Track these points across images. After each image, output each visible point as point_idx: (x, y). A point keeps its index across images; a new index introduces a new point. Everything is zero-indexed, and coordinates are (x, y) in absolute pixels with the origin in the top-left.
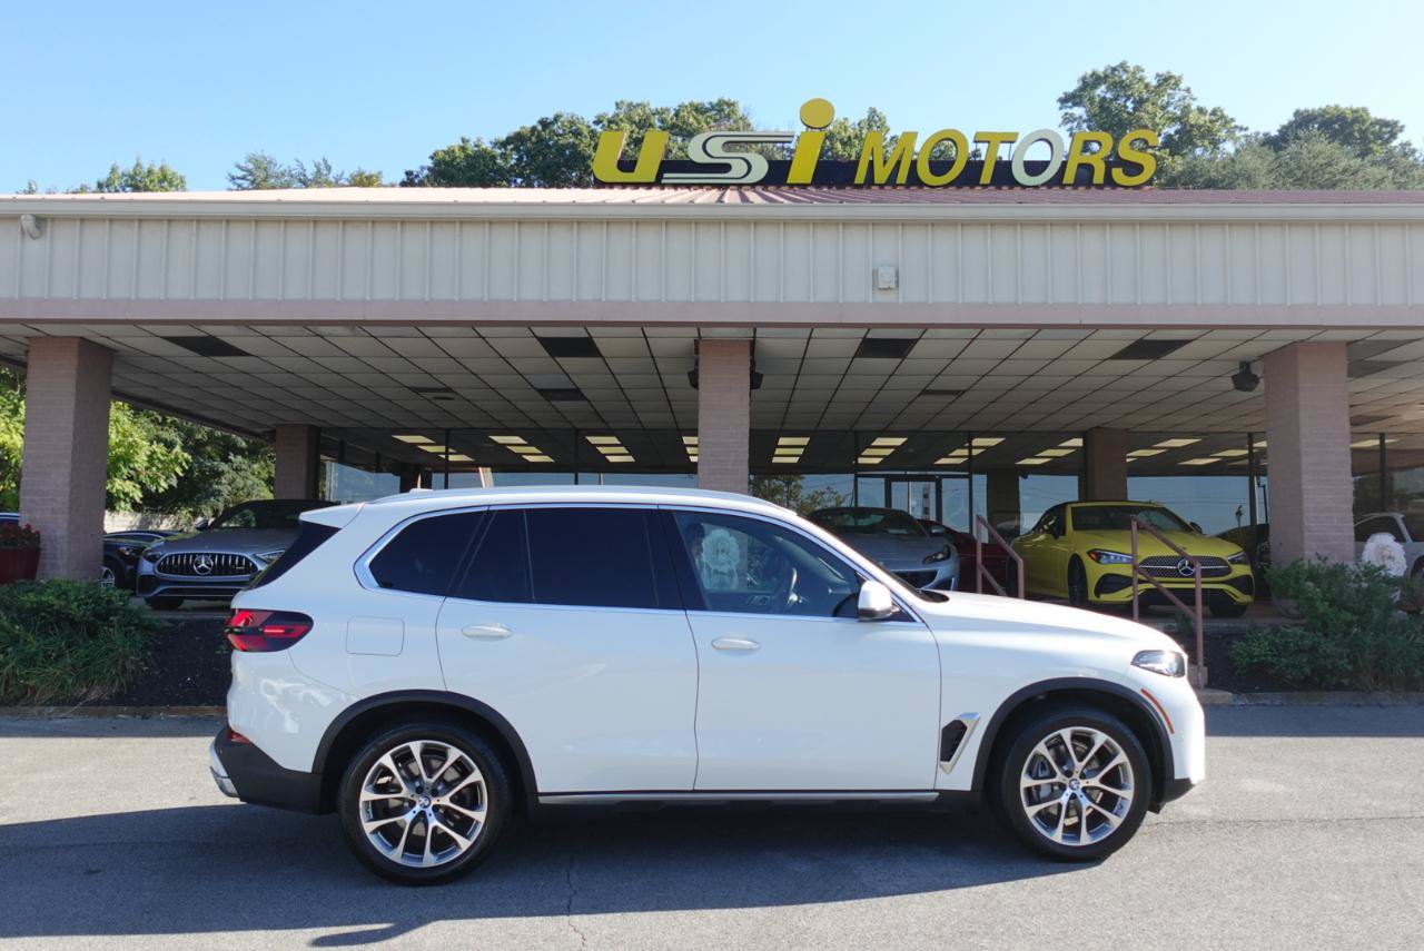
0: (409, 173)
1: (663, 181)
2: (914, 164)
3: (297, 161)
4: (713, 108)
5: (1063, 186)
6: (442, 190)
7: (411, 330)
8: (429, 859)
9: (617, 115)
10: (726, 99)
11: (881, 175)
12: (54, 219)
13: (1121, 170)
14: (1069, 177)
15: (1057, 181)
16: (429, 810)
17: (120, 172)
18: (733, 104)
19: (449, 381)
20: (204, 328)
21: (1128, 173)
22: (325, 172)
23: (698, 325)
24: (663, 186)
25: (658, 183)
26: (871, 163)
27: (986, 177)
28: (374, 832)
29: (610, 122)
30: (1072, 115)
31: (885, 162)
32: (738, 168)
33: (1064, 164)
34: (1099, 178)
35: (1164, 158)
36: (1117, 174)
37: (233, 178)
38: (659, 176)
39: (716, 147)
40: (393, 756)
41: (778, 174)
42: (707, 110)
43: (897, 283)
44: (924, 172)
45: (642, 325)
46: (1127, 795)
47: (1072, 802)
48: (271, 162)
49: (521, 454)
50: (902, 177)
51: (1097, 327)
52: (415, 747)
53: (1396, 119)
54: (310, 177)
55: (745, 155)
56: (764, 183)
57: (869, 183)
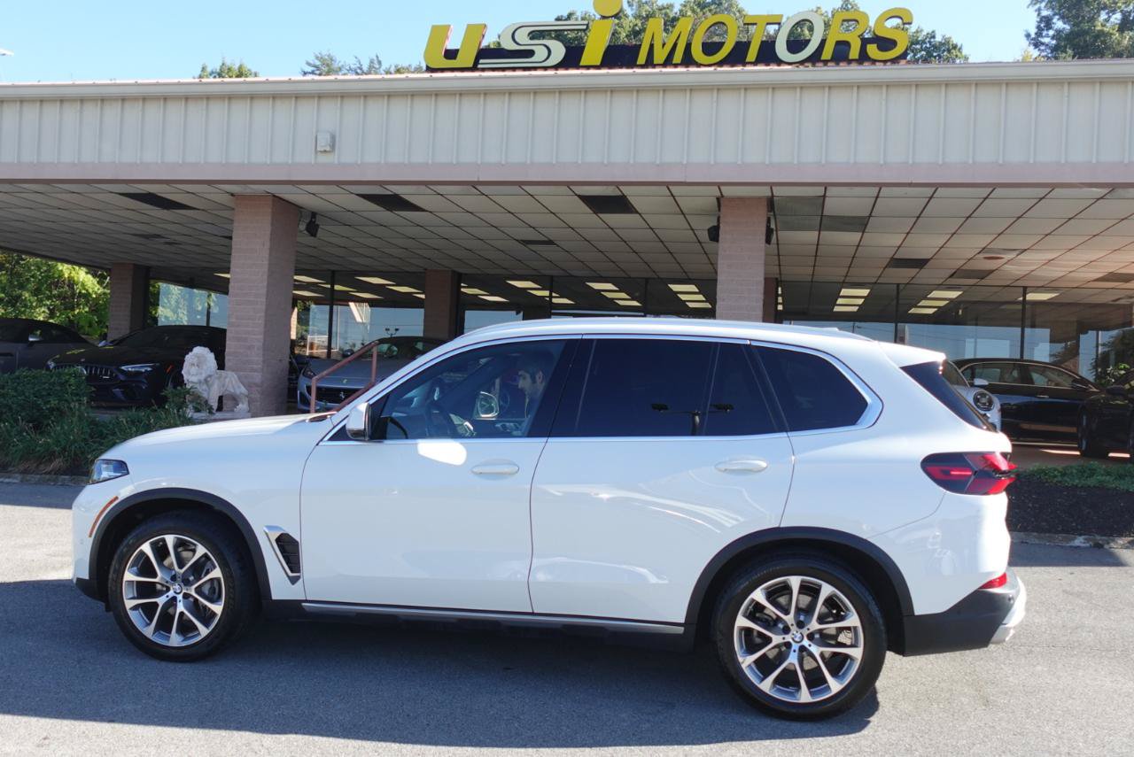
1: (479, 66)
2: (688, 46)
11: (660, 56)
13: (875, 45)
14: (827, 53)
15: (815, 58)
21: (882, 49)
22: (377, 66)
25: (474, 68)
26: (652, 46)
27: (752, 54)
31: (663, 46)
32: (540, 53)
33: (823, 42)
34: (854, 53)
36: (872, 50)
38: (476, 62)
39: (522, 36)
41: (573, 57)
44: (697, 52)
48: (332, 60)
50: (678, 57)
54: (365, 68)
55: (544, 42)
56: (564, 64)
57: (649, 63)
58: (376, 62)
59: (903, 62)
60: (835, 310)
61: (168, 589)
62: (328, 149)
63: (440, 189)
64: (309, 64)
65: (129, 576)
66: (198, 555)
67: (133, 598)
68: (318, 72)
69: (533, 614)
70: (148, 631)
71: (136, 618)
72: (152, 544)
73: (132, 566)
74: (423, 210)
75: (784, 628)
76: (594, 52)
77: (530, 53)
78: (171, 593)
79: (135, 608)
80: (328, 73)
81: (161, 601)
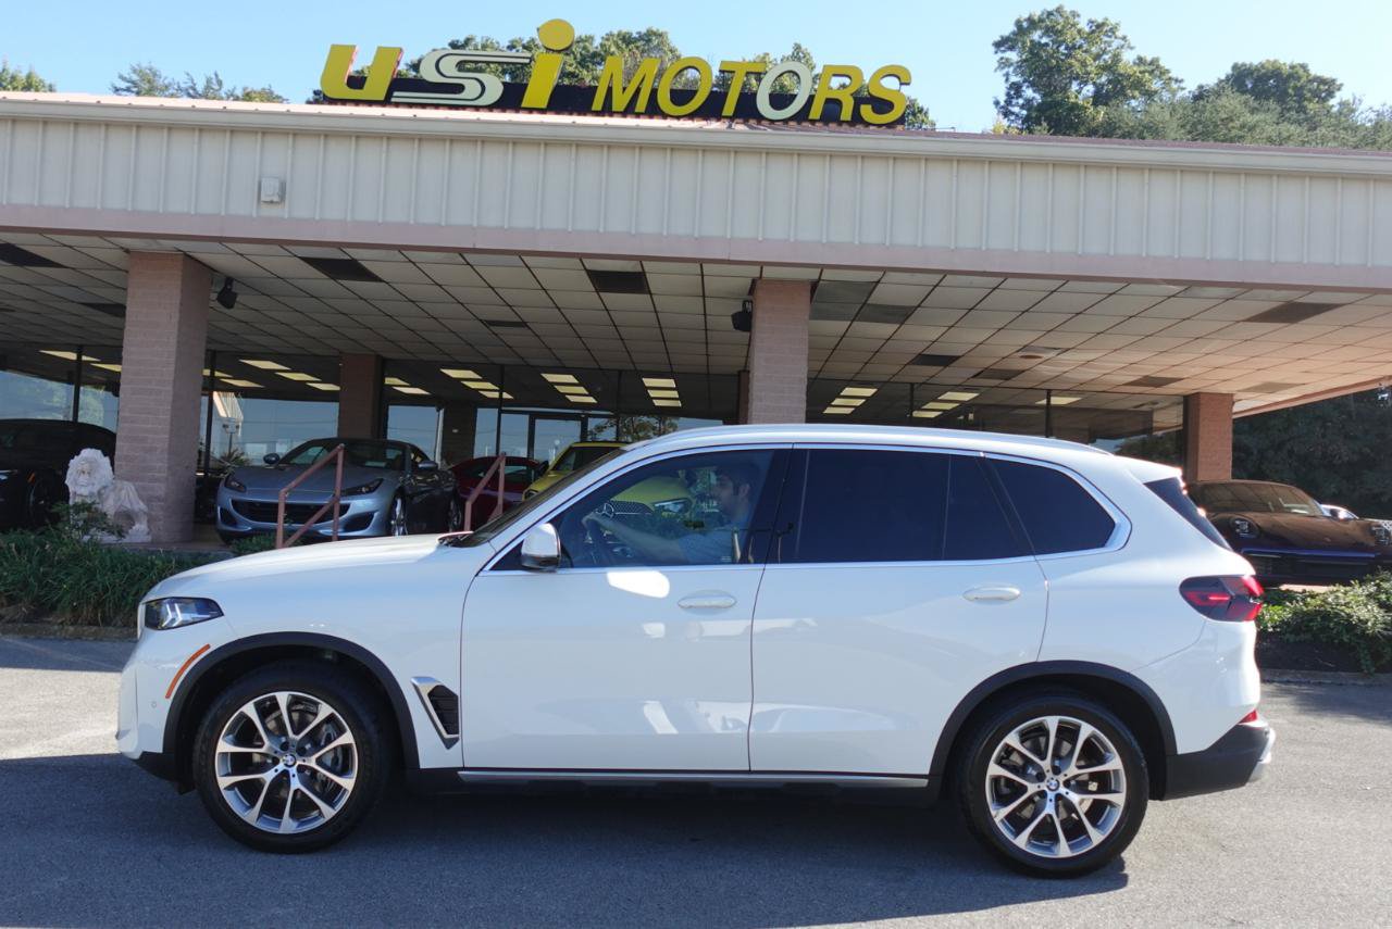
0: (316, 92)
1: (393, 100)
2: (654, 92)
3: (188, 74)
9: (533, 40)
10: (654, 29)
11: (620, 102)
13: (870, 106)
14: (816, 113)
15: (802, 116)
21: (877, 110)
22: (216, 87)
25: (386, 102)
26: (610, 90)
27: (729, 107)
30: (1007, 59)
31: (624, 89)
32: (471, 89)
33: (811, 99)
34: (846, 114)
36: (866, 111)
37: (117, 89)
38: (390, 94)
39: (449, 68)
41: (512, 97)
42: (636, 40)
43: (283, 196)
44: (664, 100)
48: (155, 75)
50: (641, 105)
53: (1334, 77)
54: (200, 88)
55: (477, 76)
56: (502, 105)
57: (607, 110)
58: (214, 81)
59: (900, 127)
60: (826, 412)
61: (276, 762)
62: (276, 199)
63: (413, 255)
64: (122, 78)
65: (224, 746)
66: (321, 716)
67: (228, 775)
68: (135, 90)
69: (749, 772)
70: (251, 816)
71: (233, 800)
72: (256, 705)
73: (227, 734)
74: (381, 280)
75: (1037, 776)
76: (539, 91)
77: (459, 88)
78: (281, 767)
79: (230, 788)
80: (150, 92)
81: (268, 777)
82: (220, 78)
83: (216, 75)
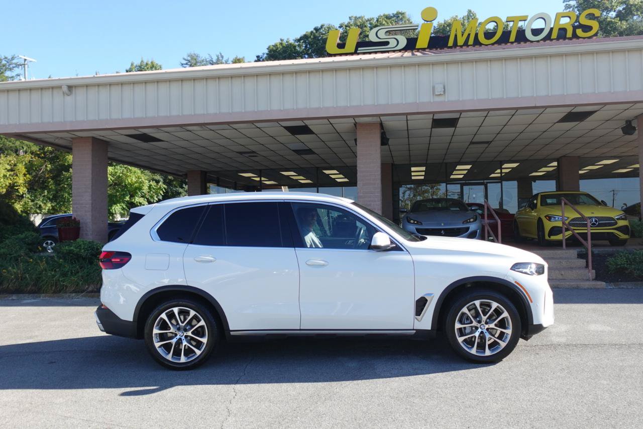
0: (258, 57)
1: (358, 52)
2: (476, 35)
3: (209, 55)
4: (394, 16)
5: (552, 40)
6: (271, 62)
7: (226, 126)
8: (183, 359)
9: (349, 23)
10: (400, 11)
11: (461, 41)
12: (76, 87)
13: (581, 30)
14: (554, 35)
15: (548, 37)
16: (183, 338)
17: (135, 65)
18: (403, 14)
19: (253, 148)
20: (140, 130)
21: (584, 31)
22: (221, 59)
23: (354, 117)
24: (358, 54)
25: (356, 53)
26: (456, 36)
27: (513, 37)
28: (160, 347)
29: (346, 26)
30: (569, 5)
31: (462, 35)
32: (393, 43)
33: (552, 29)
34: (569, 34)
35: (616, 23)
36: (579, 32)
37: (182, 64)
38: (356, 49)
39: (382, 35)
40: (166, 314)
41: (411, 45)
42: (392, 17)
43: (444, 91)
44: (482, 38)
45: (328, 118)
46: (509, 332)
47: (481, 335)
48: (197, 56)
49: (297, 180)
50: (471, 42)
51: (546, 107)
52: (176, 310)
54: (215, 61)
55: (396, 37)
56: (405, 49)
57: (455, 46)
58: (220, 56)
59: (595, 38)
64: (184, 59)
68: (189, 64)
74: (458, 127)
76: (423, 40)
77: (387, 43)
80: (195, 65)
82: (222, 55)
83: (221, 54)
